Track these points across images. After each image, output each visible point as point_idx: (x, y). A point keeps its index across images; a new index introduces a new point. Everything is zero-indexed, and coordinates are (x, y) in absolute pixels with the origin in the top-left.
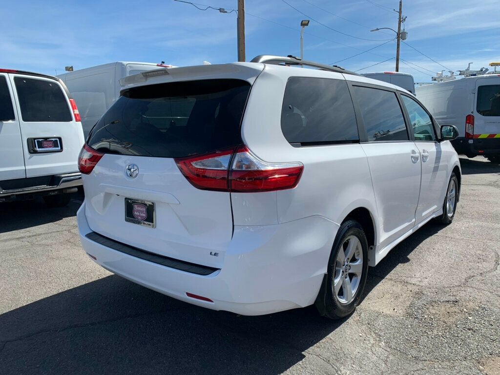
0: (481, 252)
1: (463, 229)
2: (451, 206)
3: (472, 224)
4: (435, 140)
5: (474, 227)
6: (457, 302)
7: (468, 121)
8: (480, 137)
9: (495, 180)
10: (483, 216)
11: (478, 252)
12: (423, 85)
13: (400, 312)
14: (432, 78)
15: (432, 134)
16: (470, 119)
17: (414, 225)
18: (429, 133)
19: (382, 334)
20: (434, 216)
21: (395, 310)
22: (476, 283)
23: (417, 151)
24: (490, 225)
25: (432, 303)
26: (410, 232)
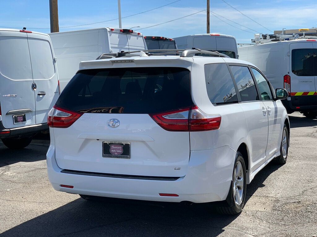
0: (309, 178)
1: (295, 166)
2: (285, 150)
3: (300, 163)
4: (272, 99)
5: (302, 164)
6: (300, 202)
7: (286, 81)
8: (296, 95)
9: (311, 132)
10: (306, 158)
11: (307, 178)
12: (244, 46)
13: (269, 209)
14: (252, 40)
15: (270, 95)
16: (287, 79)
17: (265, 161)
18: (267, 94)
19: (263, 218)
20: (275, 156)
21: (266, 209)
22: (309, 193)
23: (265, 107)
24: (312, 163)
25: (286, 204)
26: (263, 166)
